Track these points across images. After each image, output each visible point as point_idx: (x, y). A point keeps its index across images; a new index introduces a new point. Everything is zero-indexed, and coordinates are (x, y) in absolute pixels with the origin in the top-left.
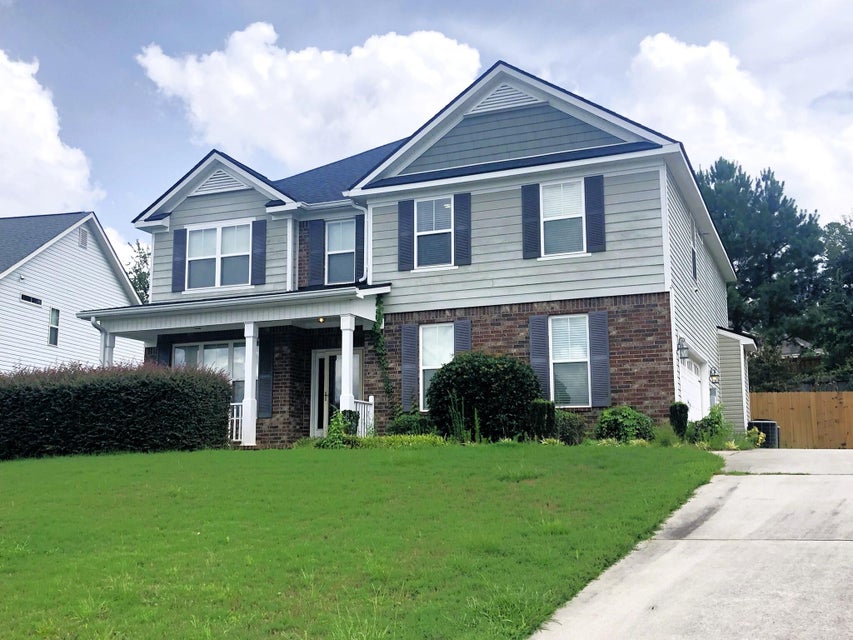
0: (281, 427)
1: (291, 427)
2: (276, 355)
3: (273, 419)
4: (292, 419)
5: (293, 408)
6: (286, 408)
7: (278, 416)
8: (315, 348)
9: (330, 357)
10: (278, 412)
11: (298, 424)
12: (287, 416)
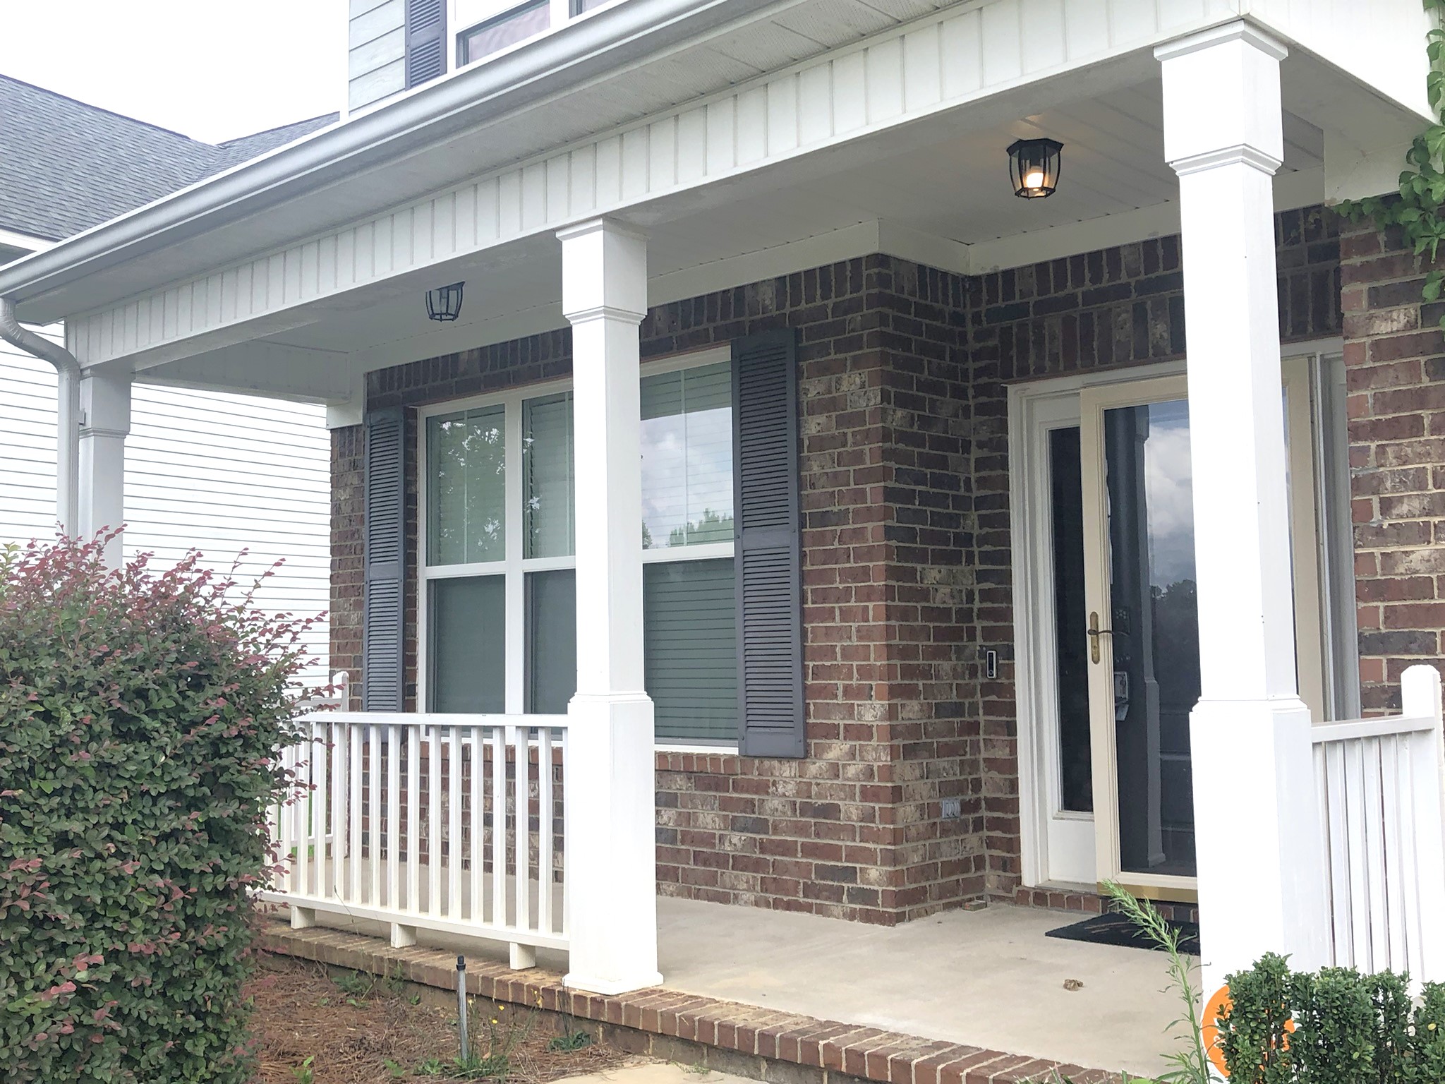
0: (852, 810)
1: (907, 811)
2: (813, 426)
3: (813, 769)
4: (908, 771)
5: (912, 710)
6: (872, 712)
7: (837, 750)
8: (1025, 375)
9: (1110, 415)
10: (831, 732)
11: (949, 789)
12: (877, 754)
